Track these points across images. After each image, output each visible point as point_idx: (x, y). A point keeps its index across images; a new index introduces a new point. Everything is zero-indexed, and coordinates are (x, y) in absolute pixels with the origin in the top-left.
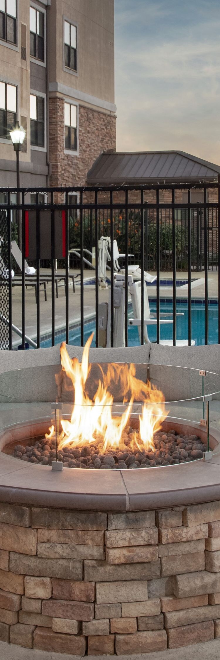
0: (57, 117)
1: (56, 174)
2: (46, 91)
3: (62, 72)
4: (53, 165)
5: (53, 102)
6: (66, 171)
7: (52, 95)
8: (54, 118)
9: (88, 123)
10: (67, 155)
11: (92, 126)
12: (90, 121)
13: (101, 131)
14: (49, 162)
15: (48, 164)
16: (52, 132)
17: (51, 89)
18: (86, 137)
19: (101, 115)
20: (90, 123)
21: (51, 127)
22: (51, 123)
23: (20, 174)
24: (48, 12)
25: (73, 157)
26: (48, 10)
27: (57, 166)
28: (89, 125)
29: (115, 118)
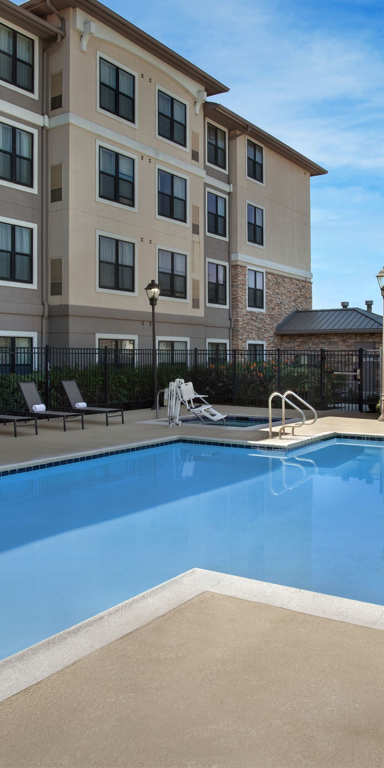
0: (238, 281)
1: (237, 326)
2: (229, 261)
3: (245, 245)
4: (236, 320)
5: (235, 269)
6: (249, 324)
7: (234, 264)
8: (236, 282)
9: (277, 287)
10: (250, 311)
11: (282, 289)
12: (280, 285)
13: (293, 293)
14: (231, 318)
15: (230, 319)
16: (234, 293)
17: (233, 258)
18: (275, 298)
19: (294, 281)
20: (279, 286)
21: (233, 289)
22: (233, 286)
23: (156, 324)
24: (230, 197)
25: (258, 314)
26: (230, 196)
27: (238, 320)
28: (279, 288)
29: (311, 283)
